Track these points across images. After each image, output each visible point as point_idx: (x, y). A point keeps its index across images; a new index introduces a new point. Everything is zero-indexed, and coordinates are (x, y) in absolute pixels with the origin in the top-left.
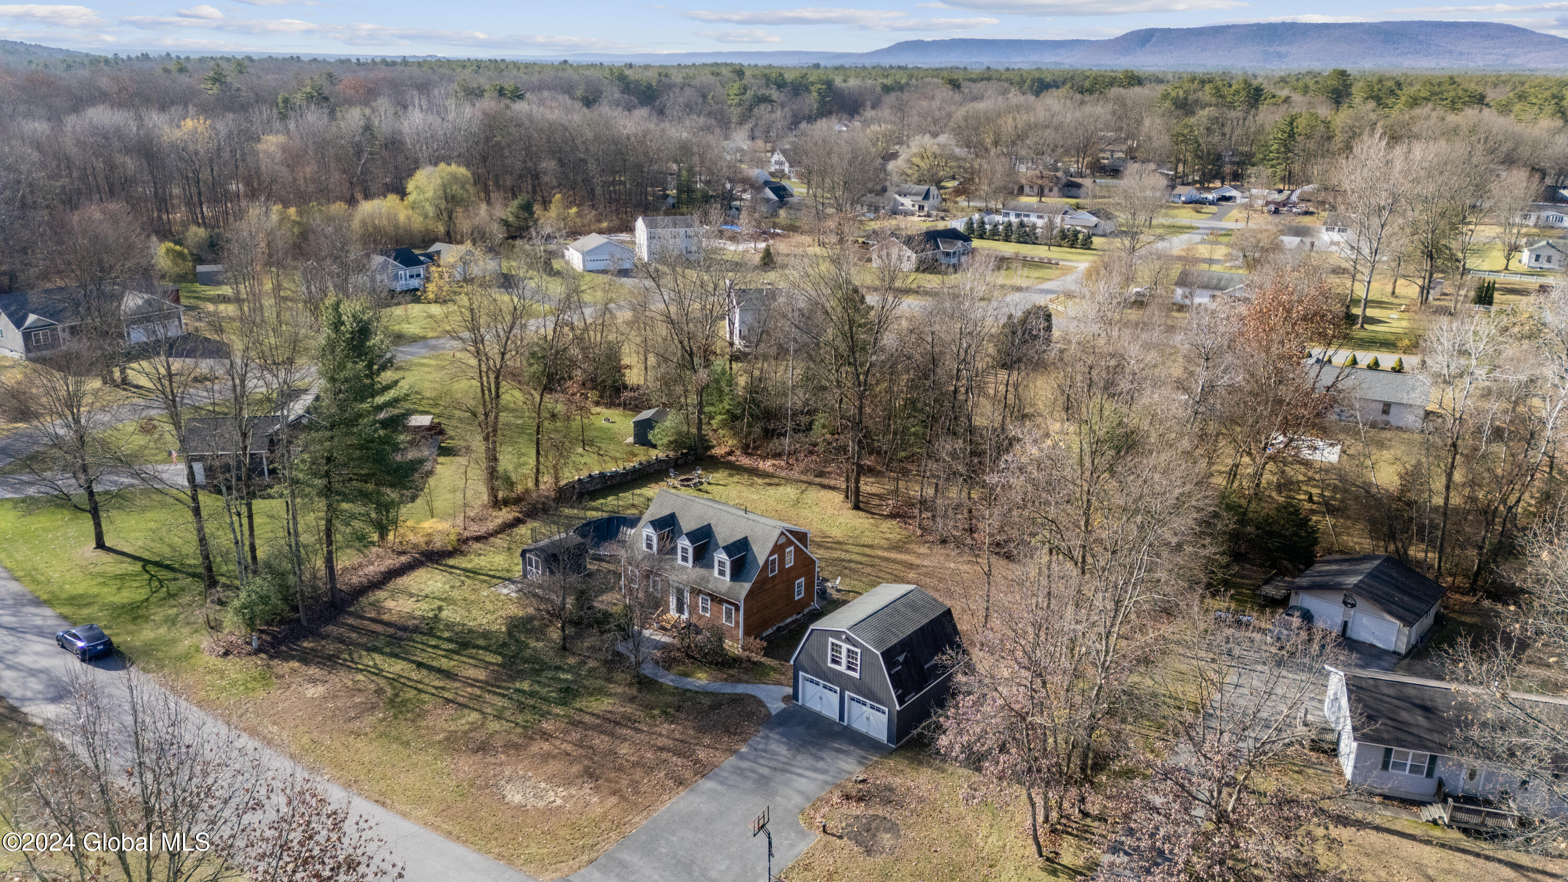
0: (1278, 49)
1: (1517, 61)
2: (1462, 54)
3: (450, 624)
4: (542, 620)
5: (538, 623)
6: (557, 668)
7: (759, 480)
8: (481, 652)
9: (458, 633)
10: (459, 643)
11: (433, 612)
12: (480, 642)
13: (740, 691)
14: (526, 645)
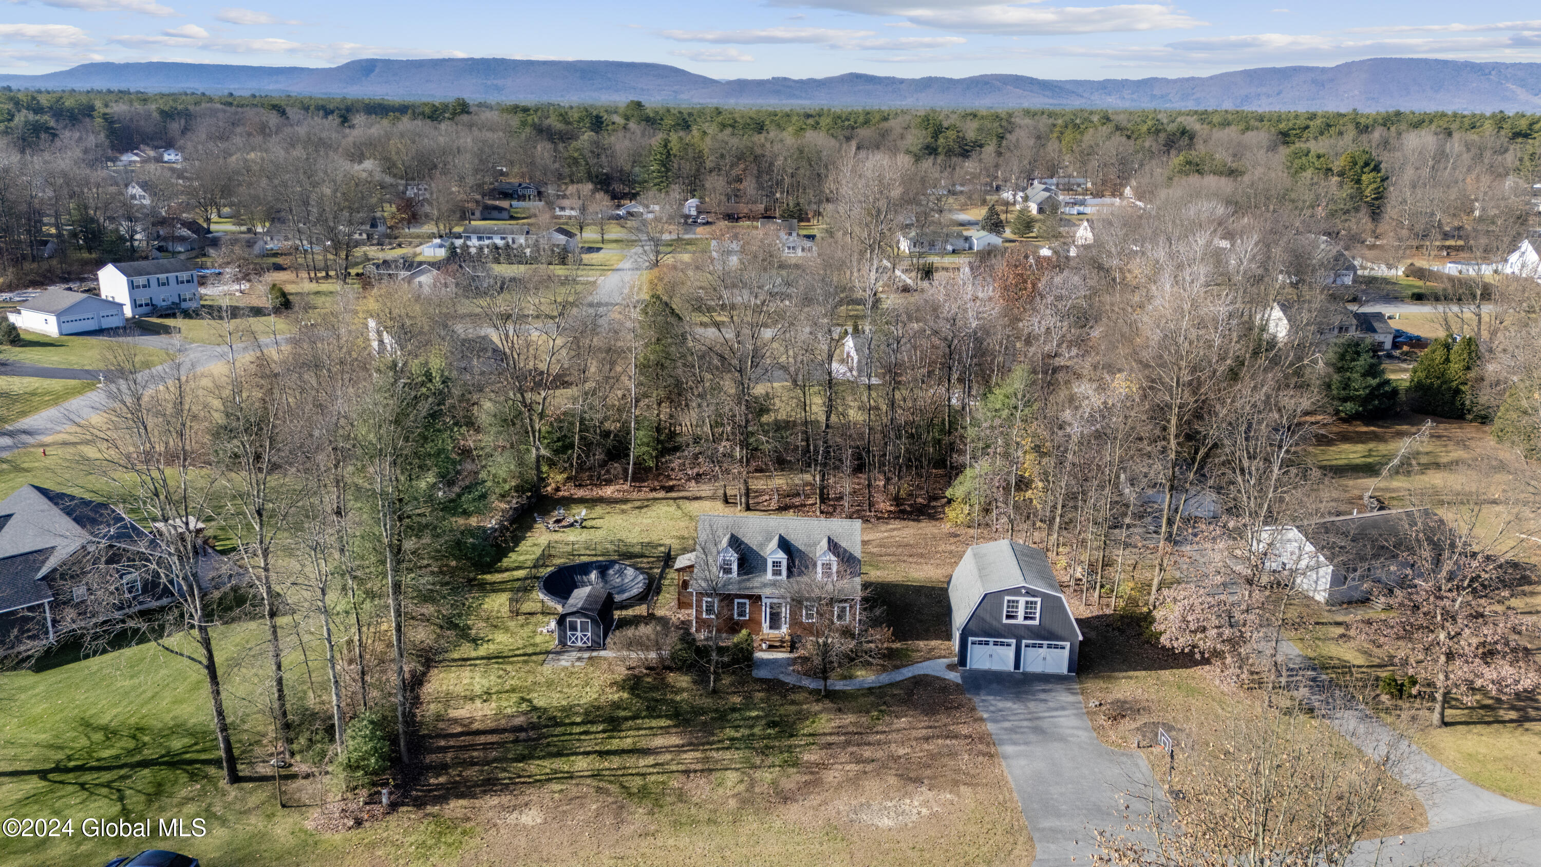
0: (495, 82)
1: (684, 96)
2: (643, 90)
3: (563, 709)
4: (648, 675)
5: (649, 680)
6: (734, 710)
7: (624, 507)
8: (639, 721)
9: (587, 713)
10: (603, 722)
11: (524, 705)
12: (623, 714)
13: (910, 675)
14: (672, 701)
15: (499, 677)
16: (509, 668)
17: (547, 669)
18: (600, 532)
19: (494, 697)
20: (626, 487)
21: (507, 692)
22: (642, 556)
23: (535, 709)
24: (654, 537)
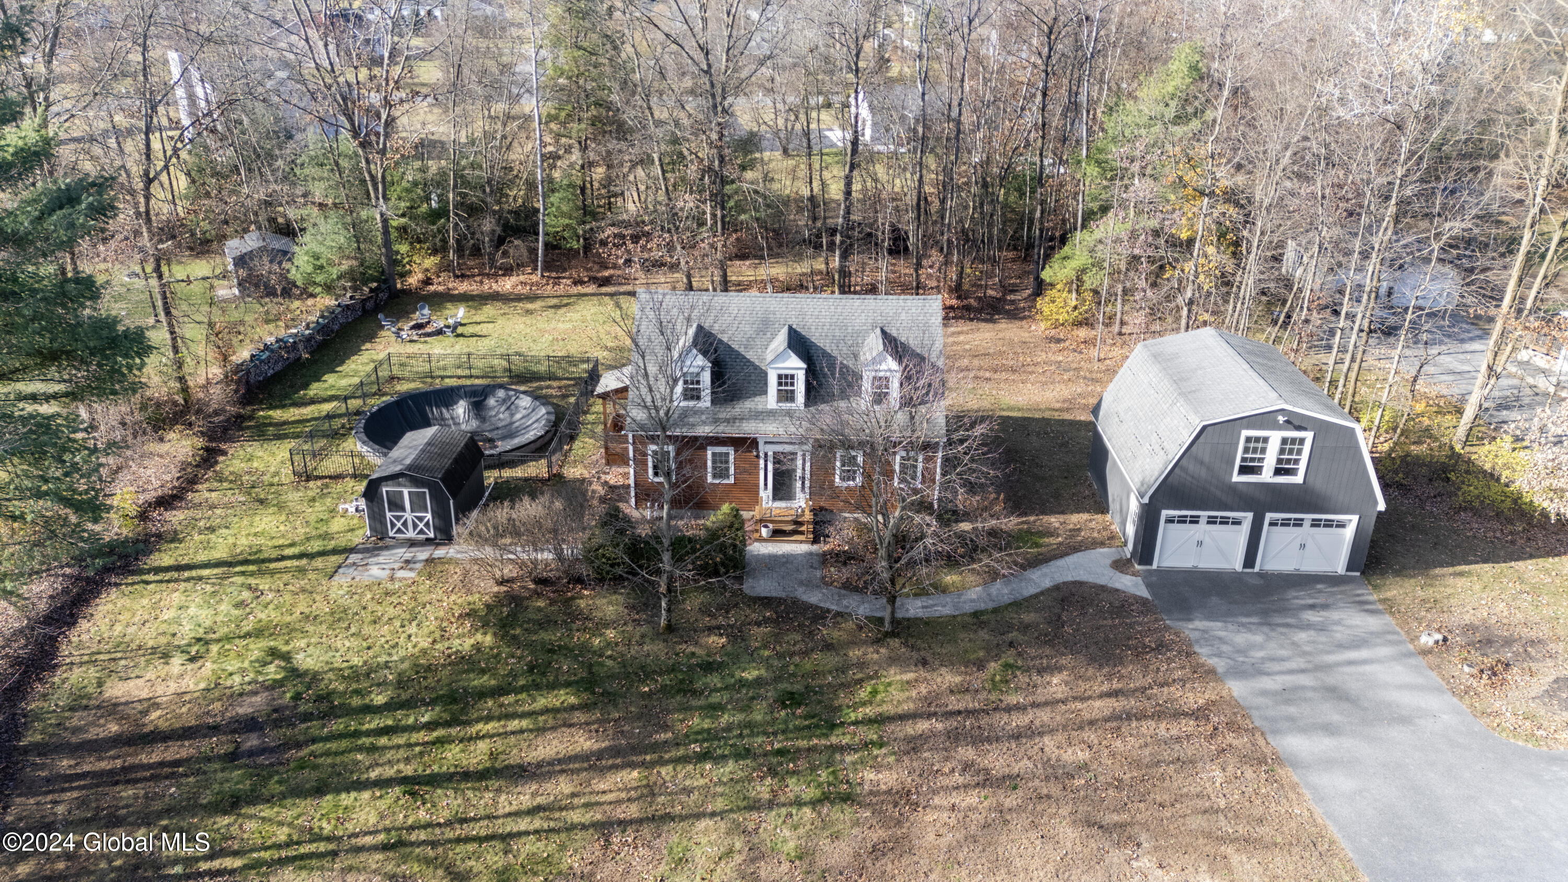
3: (355, 675)
4: (539, 595)
5: (541, 603)
6: (709, 667)
7: (530, 306)
8: (509, 699)
9: (401, 683)
10: (433, 702)
11: (272, 668)
12: (478, 681)
13: (1047, 583)
14: (585, 648)
15: (240, 605)
16: (264, 583)
17: (339, 588)
18: (486, 341)
19: (214, 648)
20: (535, 278)
21: (248, 635)
22: (552, 377)
23: (294, 673)
24: (574, 349)
